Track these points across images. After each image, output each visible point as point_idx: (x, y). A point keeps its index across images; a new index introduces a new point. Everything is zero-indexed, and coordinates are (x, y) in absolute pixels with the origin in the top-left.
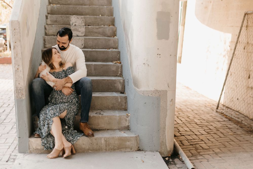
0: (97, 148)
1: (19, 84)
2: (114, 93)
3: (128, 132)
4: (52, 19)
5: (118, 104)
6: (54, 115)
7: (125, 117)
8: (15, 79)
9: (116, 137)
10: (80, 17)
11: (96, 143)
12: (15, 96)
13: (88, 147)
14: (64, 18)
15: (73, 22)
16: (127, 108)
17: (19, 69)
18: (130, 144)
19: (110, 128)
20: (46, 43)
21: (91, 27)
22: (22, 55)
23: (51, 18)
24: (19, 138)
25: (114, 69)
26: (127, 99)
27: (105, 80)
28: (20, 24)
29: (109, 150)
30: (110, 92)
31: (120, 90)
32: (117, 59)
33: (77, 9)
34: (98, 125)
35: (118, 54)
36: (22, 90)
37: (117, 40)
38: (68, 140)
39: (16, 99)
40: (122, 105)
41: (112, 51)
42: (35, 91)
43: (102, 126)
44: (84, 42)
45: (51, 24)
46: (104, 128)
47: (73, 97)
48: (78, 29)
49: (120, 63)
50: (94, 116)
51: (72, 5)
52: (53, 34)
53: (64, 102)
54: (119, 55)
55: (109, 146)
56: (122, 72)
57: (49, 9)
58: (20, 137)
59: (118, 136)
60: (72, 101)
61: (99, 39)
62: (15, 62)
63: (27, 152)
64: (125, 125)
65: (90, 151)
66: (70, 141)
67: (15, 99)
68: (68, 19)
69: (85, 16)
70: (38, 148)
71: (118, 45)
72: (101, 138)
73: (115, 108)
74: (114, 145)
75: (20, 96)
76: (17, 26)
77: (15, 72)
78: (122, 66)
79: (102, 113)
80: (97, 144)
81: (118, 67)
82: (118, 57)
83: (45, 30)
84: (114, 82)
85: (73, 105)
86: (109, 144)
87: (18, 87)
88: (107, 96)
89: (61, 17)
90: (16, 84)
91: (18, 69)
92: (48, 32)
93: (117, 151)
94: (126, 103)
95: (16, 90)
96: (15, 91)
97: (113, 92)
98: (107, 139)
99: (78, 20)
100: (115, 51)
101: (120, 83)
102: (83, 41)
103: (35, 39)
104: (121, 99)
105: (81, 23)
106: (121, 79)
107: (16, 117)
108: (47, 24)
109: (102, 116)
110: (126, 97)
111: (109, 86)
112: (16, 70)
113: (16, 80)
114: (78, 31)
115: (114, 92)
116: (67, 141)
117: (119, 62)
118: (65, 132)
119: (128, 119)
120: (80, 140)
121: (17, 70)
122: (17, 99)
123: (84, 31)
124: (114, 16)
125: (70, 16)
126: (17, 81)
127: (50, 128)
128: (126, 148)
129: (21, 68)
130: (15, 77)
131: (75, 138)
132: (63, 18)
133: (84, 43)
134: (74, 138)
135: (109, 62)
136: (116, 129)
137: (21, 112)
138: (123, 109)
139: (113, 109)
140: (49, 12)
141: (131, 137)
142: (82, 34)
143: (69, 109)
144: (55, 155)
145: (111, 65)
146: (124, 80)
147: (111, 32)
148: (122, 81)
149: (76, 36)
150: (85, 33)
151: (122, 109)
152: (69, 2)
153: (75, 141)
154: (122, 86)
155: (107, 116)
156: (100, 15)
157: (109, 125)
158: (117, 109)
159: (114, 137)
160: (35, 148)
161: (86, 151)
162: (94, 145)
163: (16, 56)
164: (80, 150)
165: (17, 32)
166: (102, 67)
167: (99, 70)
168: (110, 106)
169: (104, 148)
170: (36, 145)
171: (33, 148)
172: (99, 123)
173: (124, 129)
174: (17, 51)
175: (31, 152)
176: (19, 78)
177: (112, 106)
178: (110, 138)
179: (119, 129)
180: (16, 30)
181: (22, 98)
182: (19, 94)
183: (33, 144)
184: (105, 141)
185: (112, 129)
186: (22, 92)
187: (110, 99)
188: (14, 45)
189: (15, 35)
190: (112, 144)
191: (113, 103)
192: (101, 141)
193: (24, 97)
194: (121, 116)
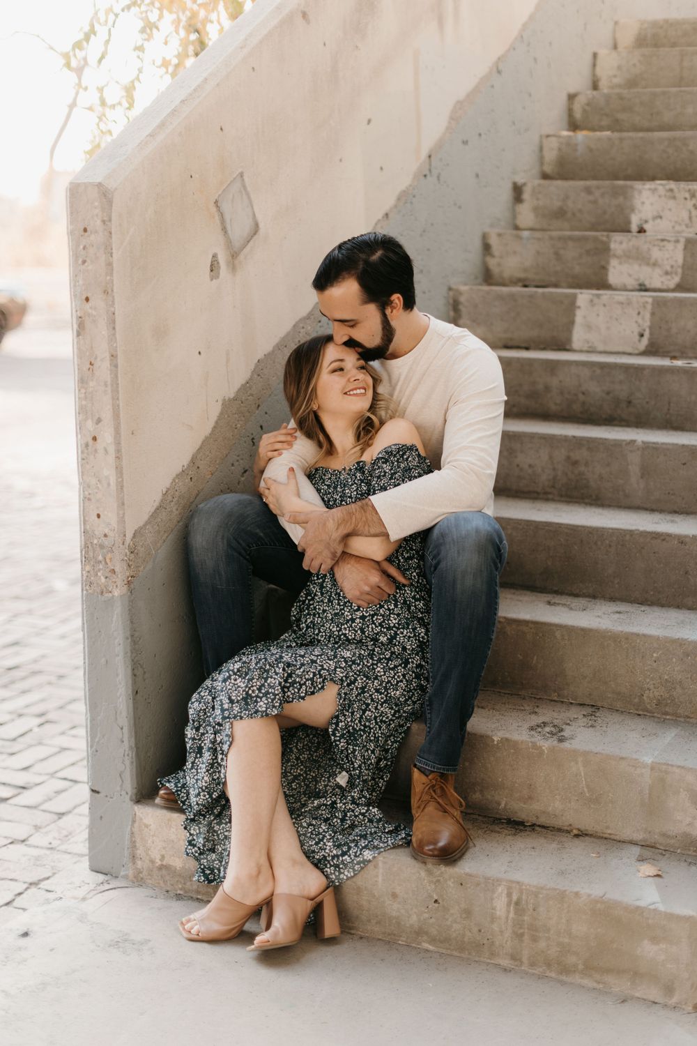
0: (464, 935)
1: (99, 516)
3: (683, 874)
4: (541, 202)
6: (247, 704)
8: (82, 489)
9: (577, 894)
10: (681, 188)
11: (463, 906)
13: (414, 918)
14: (603, 195)
15: (644, 218)
17: (98, 441)
18: (663, 957)
19: (598, 828)
22: (116, 366)
23: (538, 199)
24: (93, 791)
27: (669, 535)
28: (110, 203)
29: (532, 964)
34: (530, 798)
36: (112, 551)
38: (308, 855)
39: (87, 593)
42: (196, 559)
43: (554, 805)
44: (651, 321)
46: (558, 823)
47: (398, 615)
48: (649, 249)
50: (507, 740)
52: (522, 275)
53: (348, 640)
55: (535, 939)
57: (551, 156)
58: (96, 788)
60: (390, 641)
62: (84, 403)
63: (122, 873)
64: (688, 830)
65: (430, 943)
66: (319, 865)
68: (621, 199)
70: (171, 863)
72: (489, 884)
73: (680, 711)
74: (566, 940)
75: (103, 579)
76: (97, 215)
77: (82, 452)
80: (468, 913)
83: (483, 256)
85: (389, 659)
86: (533, 928)
87: (93, 531)
88: (638, 635)
89: (588, 191)
90: (86, 518)
91: (95, 439)
92: (499, 265)
93: (577, 979)
95: (86, 546)
96: (83, 554)
98: (524, 897)
99: (671, 203)
102: (648, 316)
105: (687, 221)
109: (552, 750)
111: (687, 572)
112: (87, 445)
113: (86, 493)
114: (648, 264)
116: (308, 857)
118: (319, 807)
120: (376, 867)
121: (91, 442)
122: (90, 591)
123: (680, 261)
125: (632, 187)
126: (89, 499)
127: (223, 771)
128: (636, 975)
129: (107, 437)
130: (83, 478)
131: (350, 848)
132: (597, 193)
133: (651, 328)
134: (345, 849)
137: (103, 660)
139: (666, 713)
140: (548, 169)
141: (671, 917)
142: (664, 279)
143: (359, 684)
144: (217, 928)
149: (638, 287)
150: (683, 273)
152: (667, 117)
153: (346, 865)
155: (585, 753)
157: (592, 806)
158: (689, 717)
159: (565, 891)
160: (158, 863)
161: (404, 939)
162: (452, 914)
163: (89, 369)
164: (377, 923)
165: (93, 246)
166: (684, 464)
167: (671, 480)
168: (651, 695)
169: (506, 943)
170: (164, 848)
171: (148, 857)
172: (533, 787)
173: (679, 851)
174: (92, 347)
175: (142, 879)
176: (98, 488)
177: (662, 694)
178: (541, 896)
179: (652, 847)
180: (89, 236)
181: (110, 589)
182: (96, 569)
183: (153, 836)
184: (512, 905)
185: (610, 834)
186: (111, 559)
187: (654, 652)
188: (79, 315)
189: (85, 259)
190: (552, 932)
191: (666, 677)
192: (492, 899)
193: (117, 586)
194: (664, 767)
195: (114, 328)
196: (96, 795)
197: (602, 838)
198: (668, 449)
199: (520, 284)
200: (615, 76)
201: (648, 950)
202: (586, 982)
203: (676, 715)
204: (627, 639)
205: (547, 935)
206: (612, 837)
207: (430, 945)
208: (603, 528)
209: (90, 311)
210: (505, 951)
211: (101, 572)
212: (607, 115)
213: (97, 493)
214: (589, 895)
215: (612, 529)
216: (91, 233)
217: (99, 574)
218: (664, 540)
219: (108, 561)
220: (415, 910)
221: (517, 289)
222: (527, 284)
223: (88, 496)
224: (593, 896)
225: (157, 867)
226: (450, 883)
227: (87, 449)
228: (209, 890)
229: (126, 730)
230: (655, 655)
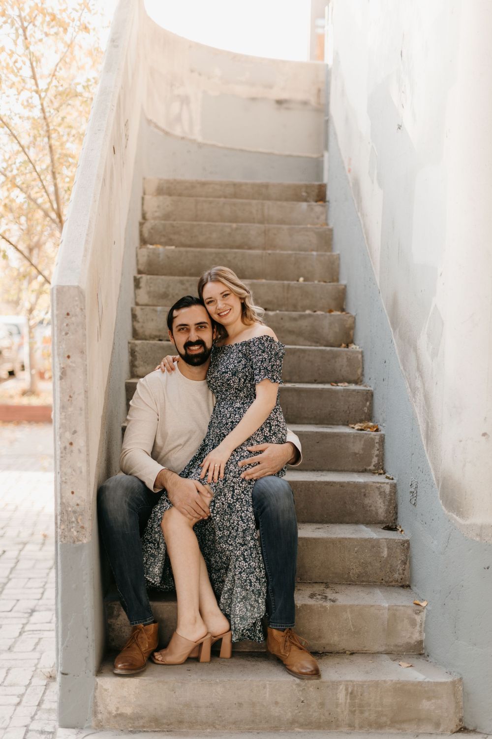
0: (320, 719)
1: (73, 493)
2: (363, 527)
3: (420, 663)
4: (152, 289)
5: (378, 565)
7: (410, 611)
8: (59, 476)
9: (385, 682)
11: (320, 701)
12: (56, 532)
13: (290, 714)
14: (191, 285)
16: (411, 578)
17: (74, 445)
18: (433, 707)
19: (360, 648)
20: (136, 363)
21: (276, 315)
22: (87, 398)
23: (150, 287)
24: (63, 674)
25: (357, 447)
26: (408, 548)
27: (334, 483)
28: (84, 297)
29: (361, 727)
30: (347, 523)
31: (382, 519)
32: (363, 417)
33: (229, 258)
34: (320, 637)
35: (367, 400)
36: (82, 515)
37: (360, 356)
39: (59, 543)
40: (392, 571)
41: (348, 390)
43: (334, 639)
45: (150, 303)
46: (337, 649)
49: (377, 430)
50: (305, 605)
51: (211, 248)
52: (157, 334)
54: (368, 403)
55: (362, 712)
56: (382, 458)
57: (143, 260)
58: (66, 672)
59: (394, 678)
61: (304, 351)
62: (64, 421)
63: (86, 725)
64: (409, 640)
65: (299, 727)
67: (56, 542)
69: (255, 281)
70: (124, 711)
71: (363, 371)
72: (335, 685)
73: (371, 580)
74: (380, 709)
75: (75, 533)
76: (77, 306)
77: (61, 453)
78: (382, 440)
79: (330, 594)
80: (322, 705)
81: (370, 443)
82: (366, 410)
83: (133, 321)
84: (363, 490)
86: (361, 706)
87: (68, 503)
88: (346, 539)
89: (182, 282)
90: (61, 494)
91: (71, 444)
92: (142, 327)
93: (387, 730)
94: (407, 560)
95: (62, 513)
96: (59, 518)
97: (357, 522)
98: (355, 689)
100: (358, 392)
101: (380, 494)
103: (113, 348)
104: (388, 548)
106: (384, 483)
107: (56, 604)
108: (137, 304)
109: (332, 607)
110: (407, 541)
111: (345, 503)
112: (65, 448)
113: (64, 479)
115: (363, 523)
117: (374, 427)
119: (418, 618)
120: (265, 688)
121: (68, 446)
122: (64, 542)
124: (343, 282)
126: (65, 483)
128: (419, 721)
129: (80, 442)
130: (60, 470)
132: (187, 284)
135: (338, 425)
136: (378, 653)
137: (74, 586)
138: (397, 581)
139: (364, 582)
140: (142, 268)
141: (437, 684)
145: (348, 435)
146: (394, 487)
147: (337, 330)
148: (387, 489)
151: (393, 583)
154: (387, 503)
155: (351, 606)
156: (301, 279)
157: (356, 636)
158: (376, 582)
159: (378, 681)
160: (114, 713)
161: (283, 729)
162: (313, 707)
163: (69, 400)
164: (266, 722)
165: (73, 324)
166: (318, 442)
167: (310, 452)
168: (354, 572)
169: (345, 718)
170: (119, 702)
171: (106, 711)
172: (321, 630)
173: (405, 653)
174: (71, 387)
175: (102, 726)
176: (72, 475)
177: (360, 570)
178: (365, 686)
179: (391, 653)
180: (71, 318)
181: (80, 539)
182: (69, 527)
183: (110, 696)
184: (349, 695)
185: (366, 650)
186: (81, 519)
187: (355, 547)
188: (62, 366)
189: (68, 332)
190: (372, 706)
191: (362, 561)
192: (337, 694)
193: (85, 537)
194: (396, 607)
195: (86, 374)
196: (66, 676)
197: (363, 653)
198: (308, 435)
199: (157, 339)
200: (156, 212)
201: (426, 705)
202: (392, 731)
203: (369, 582)
204: (340, 542)
205: (369, 708)
206: (368, 652)
207: (300, 728)
208: (297, 481)
209: (71, 364)
210: (345, 723)
211: (74, 528)
212: (164, 236)
213: (72, 478)
214: (392, 681)
215: (302, 481)
216: (73, 316)
217: (72, 530)
218: (332, 485)
219: (79, 521)
220: (289, 710)
221: (156, 342)
222: (161, 338)
223: (65, 481)
224: (394, 681)
225: (113, 716)
226: (311, 689)
227: (65, 451)
228: (152, 723)
229: (90, 630)
230: (356, 549)
